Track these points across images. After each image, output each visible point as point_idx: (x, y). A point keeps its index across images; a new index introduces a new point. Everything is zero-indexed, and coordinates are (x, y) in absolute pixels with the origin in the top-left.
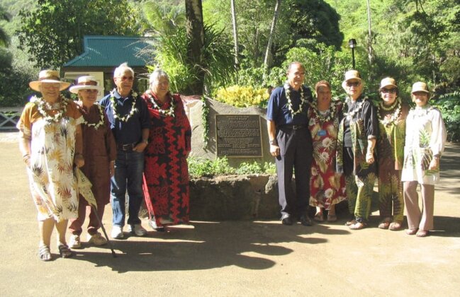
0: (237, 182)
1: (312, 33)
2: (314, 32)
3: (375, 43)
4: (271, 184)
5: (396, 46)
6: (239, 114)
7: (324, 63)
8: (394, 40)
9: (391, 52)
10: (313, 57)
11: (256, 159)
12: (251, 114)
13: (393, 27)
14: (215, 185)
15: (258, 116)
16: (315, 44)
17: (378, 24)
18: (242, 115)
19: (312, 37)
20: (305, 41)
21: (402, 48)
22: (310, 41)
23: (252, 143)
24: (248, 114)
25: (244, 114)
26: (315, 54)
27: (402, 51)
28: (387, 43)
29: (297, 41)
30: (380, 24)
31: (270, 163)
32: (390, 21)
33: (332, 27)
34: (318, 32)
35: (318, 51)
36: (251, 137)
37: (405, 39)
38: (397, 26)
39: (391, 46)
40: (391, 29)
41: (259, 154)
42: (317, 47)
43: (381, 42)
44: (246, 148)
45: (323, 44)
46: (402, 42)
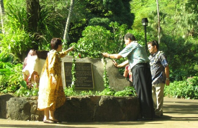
0: (83, 99)
1: (105, 13)
2: (106, 11)
3: (164, 23)
4: (102, 100)
5: (184, 26)
6: (78, 62)
7: (117, 41)
8: (182, 20)
9: (178, 32)
10: (107, 35)
11: (90, 90)
12: (85, 62)
13: (181, 8)
14: (69, 100)
15: (90, 64)
16: (109, 23)
17: (166, 5)
18: (81, 63)
19: (105, 17)
20: (98, 20)
21: (189, 29)
22: (103, 20)
23: (87, 80)
24: (84, 62)
25: (82, 62)
26: (108, 32)
27: (189, 31)
28: (175, 23)
29: (91, 20)
30: (168, 6)
31: (99, 92)
32: (178, 3)
33: (124, 8)
34: (110, 12)
35: (111, 29)
36: (86, 76)
37: (192, 20)
38: (184, 7)
39: (179, 26)
40: (179, 10)
41: (92, 86)
42: (110, 26)
43: (169, 22)
44: (84, 83)
45: (116, 23)
46: (189, 22)
